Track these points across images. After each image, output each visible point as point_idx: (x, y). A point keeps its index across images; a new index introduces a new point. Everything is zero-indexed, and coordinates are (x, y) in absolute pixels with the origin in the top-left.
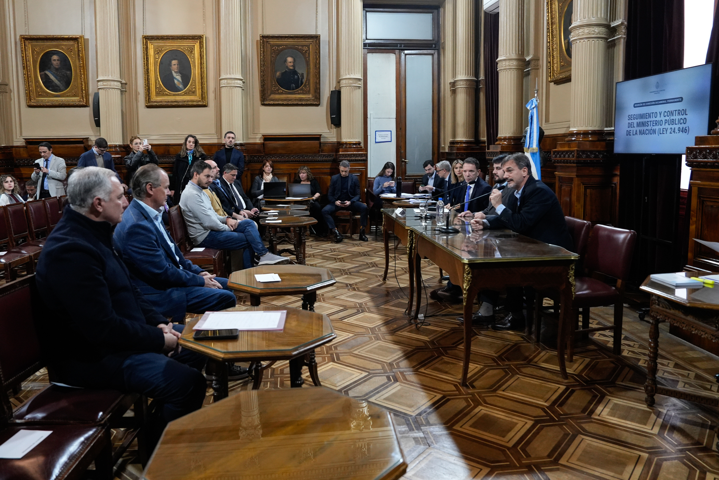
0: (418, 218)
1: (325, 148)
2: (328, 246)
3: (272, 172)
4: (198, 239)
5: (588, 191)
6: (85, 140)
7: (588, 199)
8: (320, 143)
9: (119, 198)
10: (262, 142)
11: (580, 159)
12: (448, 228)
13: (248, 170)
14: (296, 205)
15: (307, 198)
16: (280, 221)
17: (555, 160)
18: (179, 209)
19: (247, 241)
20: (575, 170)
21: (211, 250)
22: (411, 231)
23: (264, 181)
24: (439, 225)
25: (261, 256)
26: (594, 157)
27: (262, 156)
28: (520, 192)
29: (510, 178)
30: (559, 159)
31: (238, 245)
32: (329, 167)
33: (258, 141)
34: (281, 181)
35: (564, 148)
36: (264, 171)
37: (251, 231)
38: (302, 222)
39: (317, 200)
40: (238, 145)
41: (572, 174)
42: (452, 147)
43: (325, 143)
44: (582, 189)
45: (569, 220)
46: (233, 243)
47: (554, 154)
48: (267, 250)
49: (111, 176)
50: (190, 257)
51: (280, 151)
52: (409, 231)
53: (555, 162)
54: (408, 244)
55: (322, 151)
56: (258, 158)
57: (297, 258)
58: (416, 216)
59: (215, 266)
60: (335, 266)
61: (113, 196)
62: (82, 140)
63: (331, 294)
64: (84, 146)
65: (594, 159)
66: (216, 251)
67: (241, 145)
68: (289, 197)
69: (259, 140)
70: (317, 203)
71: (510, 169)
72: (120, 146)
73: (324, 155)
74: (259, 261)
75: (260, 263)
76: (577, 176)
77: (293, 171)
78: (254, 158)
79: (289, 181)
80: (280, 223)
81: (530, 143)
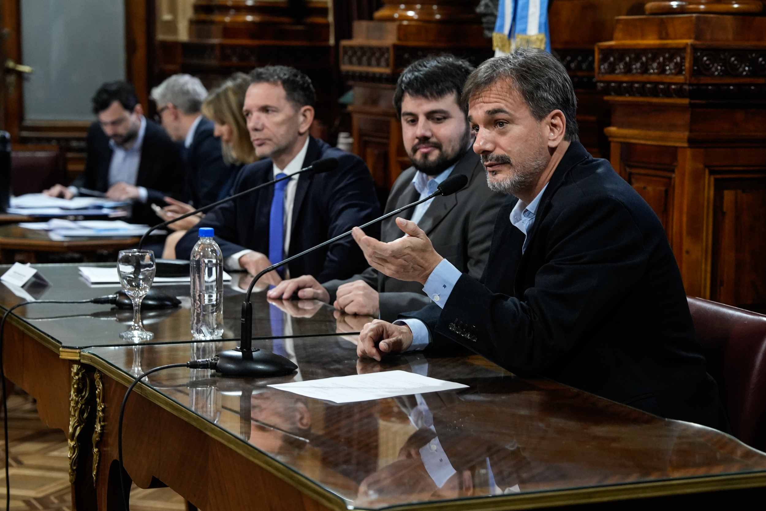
0: (108, 307)
5: (728, 196)
7: (728, 224)
11: (704, 80)
12: (247, 356)
17: (609, 82)
20: (685, 119)
22: (83, 366)
24: (201, 337)
26: (751, 74)
28: (532, 206)
29: (498, 152)
30: (625, 78)
35: (643, 37)
41: (674, 134)
42: (204, 22)
44: (709, 193)
45: (704, 314)
47: (604, 60)
52: (75, 368)
53: (607, 90)
54: (72, 422)
58: (97, 301)
65: (748, 80)
71: (500, 116)
76: (692, 142)
81: (514, 19)
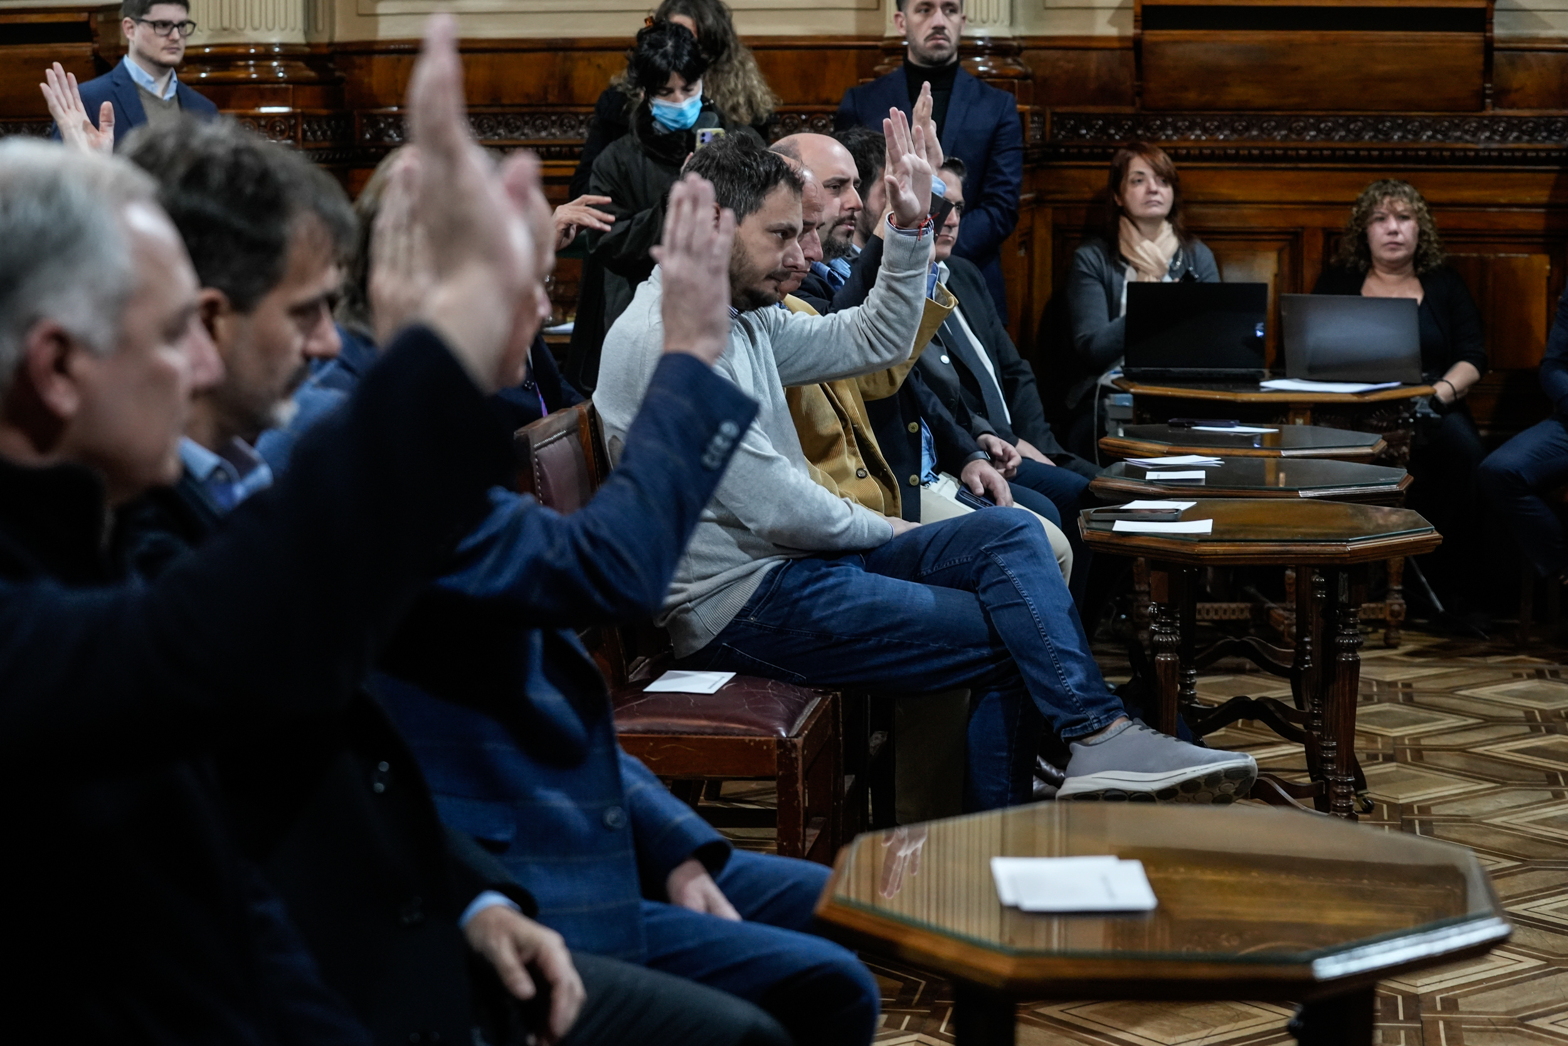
1: (1521, 79)
2: (1511, 694)
3: (1170, 217)
4: (692, 617)
6: (100, 18)
8: (1489, 47)
9: (173, 333)
10: (1130, 31)
13: (1039, 202)
14: (1326, 433)
15: (1392, 389)
16: (1204, 526)
18: (586, 427)
19: (994, 639)
21: (770, 688)
23: (1131, 276)
25: (1079, 739)
27: (1127, 117)
31: (937, 664)
32: (1542, 196)
33: (1104, 27)
34: (1235, 275)
36: (1124, 211)
37: (1018, 582)
38: (1342, 538)
39: (1462, 401)
40: (979, 51)
43: (1521, 49)
46: (903, 655)
48: (1118, 701)
49: (130, 196)
50: (640, 723)
51: (1239, 92)
55: (1501, 96)
56: (1103, 130)
57: (1315, 763)
59: (786, 788)
60: (1544, 822)
61: (142, 320)
62: (84, 16)
63: (1498, 1003)
64: (95, 53)
66: (796, 695)
67: (998, 48)
68: (1282, 376)
69: (1112, 22)
70: (1455, 418)
72: (289, 53)
73: (1513, 124)
74: (1062, 767)
75: (1073, 785)
77: (1317, 219)
78: (1075, 130)
79: (1291, 277)
80: (1201, 538)
